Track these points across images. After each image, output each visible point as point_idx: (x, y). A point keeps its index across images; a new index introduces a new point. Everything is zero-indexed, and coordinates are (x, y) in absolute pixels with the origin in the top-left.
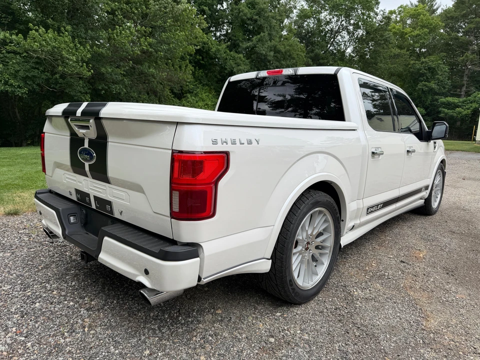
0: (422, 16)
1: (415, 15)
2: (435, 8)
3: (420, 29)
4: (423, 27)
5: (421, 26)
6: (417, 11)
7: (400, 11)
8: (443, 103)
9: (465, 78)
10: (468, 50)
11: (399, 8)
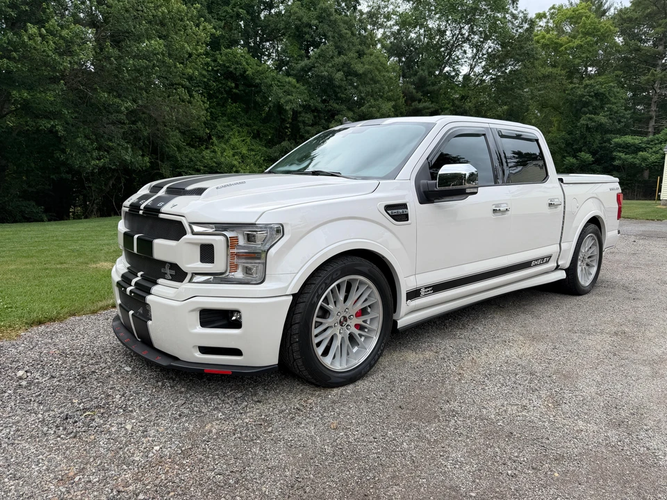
0: (584, 18)
1: (574, 17)
2: (606, 7)
3: (582, 37)
4: (586, 34)
5: (583, 33)
6: (577, 13)
7: (553, 14)
8: (618, 145)
9: (654, 108)
10: (655, 66)
11: (550, 9)
